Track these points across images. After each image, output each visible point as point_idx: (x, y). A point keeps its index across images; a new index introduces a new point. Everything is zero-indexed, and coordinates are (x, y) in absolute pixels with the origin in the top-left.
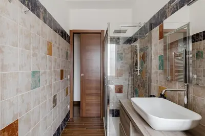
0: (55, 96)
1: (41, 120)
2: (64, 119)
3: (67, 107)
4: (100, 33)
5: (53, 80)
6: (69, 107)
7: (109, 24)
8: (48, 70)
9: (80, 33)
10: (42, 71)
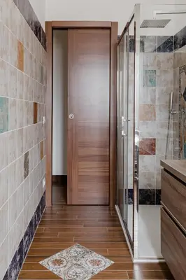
0: (27, 155)
1: (10, 197)
2: (38, 207)
3: (42, 182)
4: (109, 28)
5: (24, 121)
6: (44, 183)
7: (137, 6)
8: (18, 100)
9: (66, 29)
10: (11, 99)
